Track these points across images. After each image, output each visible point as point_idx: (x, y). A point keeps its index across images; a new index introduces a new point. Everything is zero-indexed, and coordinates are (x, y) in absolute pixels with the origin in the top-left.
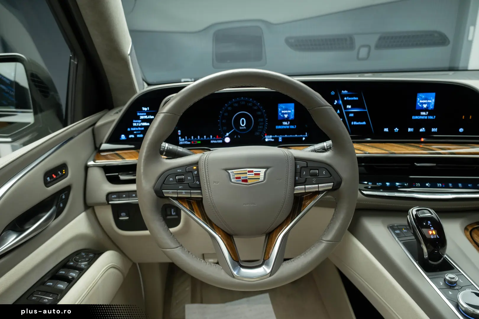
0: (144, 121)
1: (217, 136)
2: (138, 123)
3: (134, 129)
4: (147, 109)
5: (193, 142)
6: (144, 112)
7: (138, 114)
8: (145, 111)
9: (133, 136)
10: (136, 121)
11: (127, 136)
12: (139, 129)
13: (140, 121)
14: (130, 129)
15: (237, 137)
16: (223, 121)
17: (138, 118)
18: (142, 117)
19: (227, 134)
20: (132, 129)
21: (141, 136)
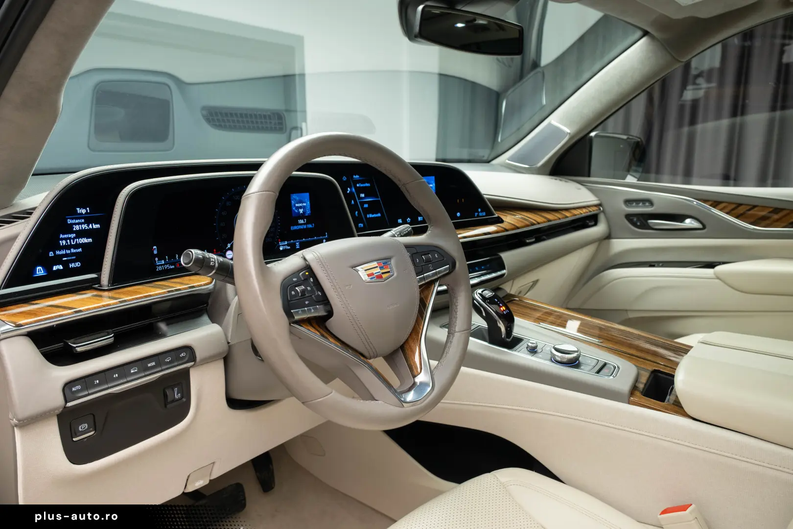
0: (81, 234)
2: (70, 239)
3: (63, 252)
4: (87, 210)
5: (178, 265)
6: (80, 216)
7: (70, 221)
8: (81, 214)
9: (61, 267)
10: (66, 236)
11: (48, 267)
12: (73, 250)
13: (73, 235)
14: (55, 253)
16: (222, 224)
17: (69, 229)
18: (76, 228)
19: (229, 246)
20: (58, 253)
21: (78, 264)
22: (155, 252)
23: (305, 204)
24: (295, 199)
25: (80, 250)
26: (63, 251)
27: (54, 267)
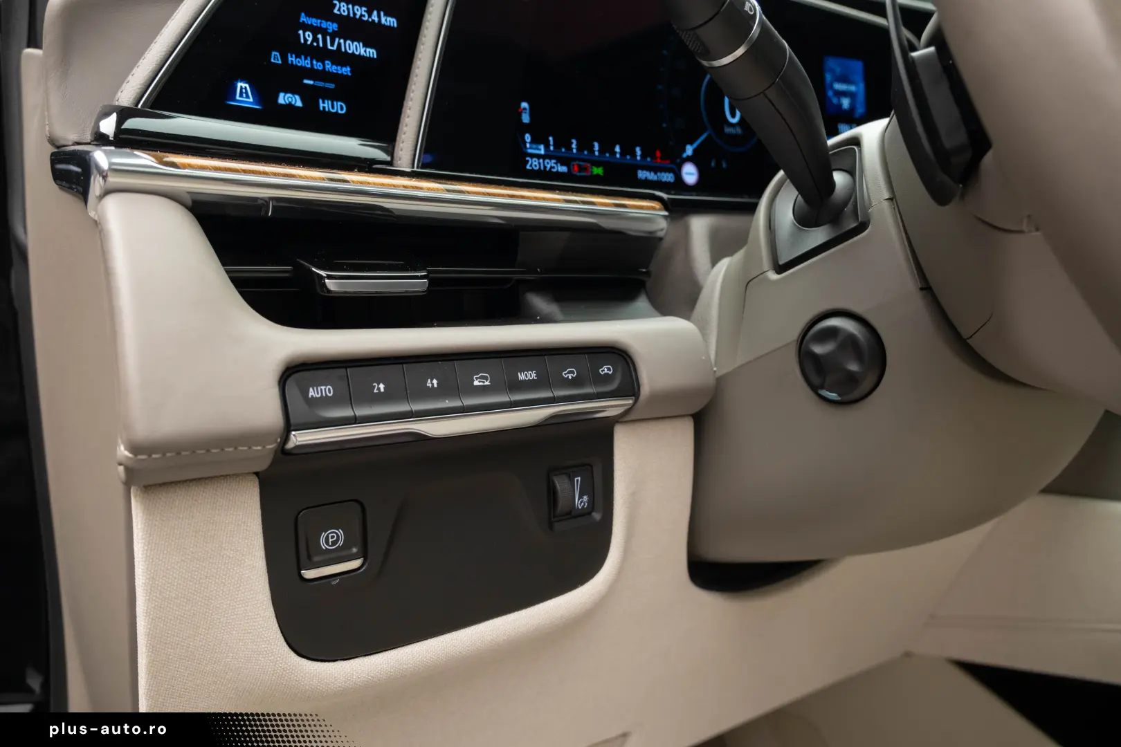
0: (351, 28)
1: (658, 154)
2: (323, 32)
3: (306, 62)
5: (576, 168)
9: (297, 101)
10: (314, 21)
11: (265, 93)
12: (329, 66)
13: (332, 26)
14: (284, 57)
15: (719, 164)
17: (322, 6)
18: (340, 8)
19: (689, 150)
20: (292, 59)
21: (339, 108)
22: (526, 118)
23: (852, 88)
24: (832, 71)
25: (346, 70)
26: (306, 58)
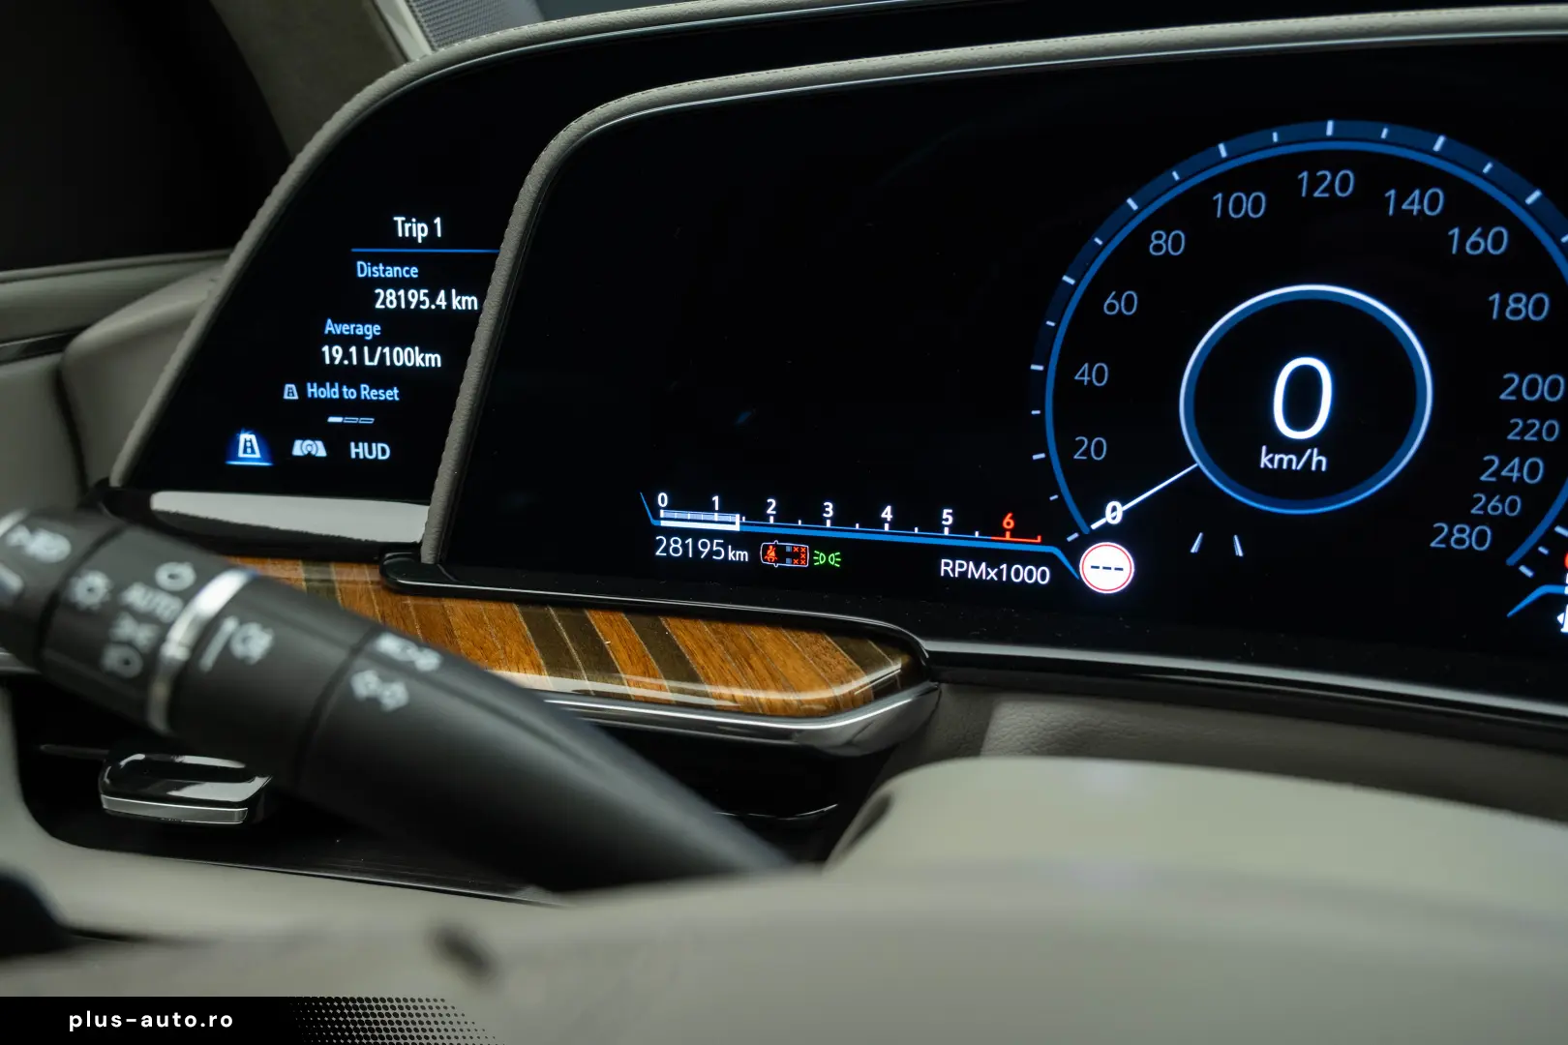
0: (402, 327)
1: (1008, 522)
2: (359, 341)
3: (330, 392)
4: (432, 228)
5: (772, 554)
6: (403, 252)
7: (364, 270)
8: (411, 241)
9: (319, 449)
10: (344, 329)
11: (276, 444)
12: (367, 392)
13: (372, 330)
14: (302, 391)
15: (1218, 545)
16: (1085, 375)
17: (358, 302)
18: (388, 299)
19: (1114, 513)
20: (313, 390)
21: (380, 451)
25: (392, 394)
26: (332, 386)
27: (298, 443)
